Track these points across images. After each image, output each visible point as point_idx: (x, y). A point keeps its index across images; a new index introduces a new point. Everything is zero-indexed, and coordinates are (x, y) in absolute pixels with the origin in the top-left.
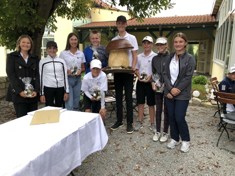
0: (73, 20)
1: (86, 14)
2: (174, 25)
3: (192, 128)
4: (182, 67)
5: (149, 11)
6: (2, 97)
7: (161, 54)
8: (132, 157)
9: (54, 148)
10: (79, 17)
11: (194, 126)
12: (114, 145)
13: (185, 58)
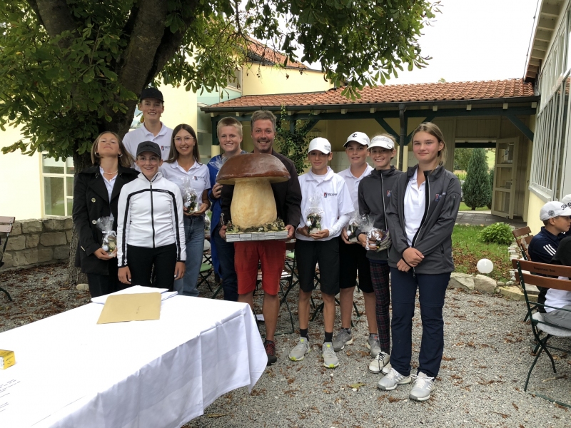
0: (199, 91)
1: (227, 78)
2: (435, 102)
3: (470, 346)
4: (433, 199)
5: (371, 73)
6: (30, 266)
7: (380, 172)
8: (324, 408)
9: (147, 372)
10: (213, 85)
11: (475, 342)
12: (282, 380)
13: (441, 180)
